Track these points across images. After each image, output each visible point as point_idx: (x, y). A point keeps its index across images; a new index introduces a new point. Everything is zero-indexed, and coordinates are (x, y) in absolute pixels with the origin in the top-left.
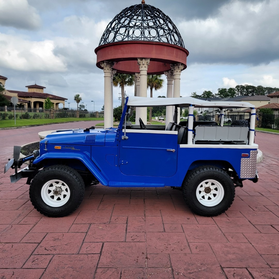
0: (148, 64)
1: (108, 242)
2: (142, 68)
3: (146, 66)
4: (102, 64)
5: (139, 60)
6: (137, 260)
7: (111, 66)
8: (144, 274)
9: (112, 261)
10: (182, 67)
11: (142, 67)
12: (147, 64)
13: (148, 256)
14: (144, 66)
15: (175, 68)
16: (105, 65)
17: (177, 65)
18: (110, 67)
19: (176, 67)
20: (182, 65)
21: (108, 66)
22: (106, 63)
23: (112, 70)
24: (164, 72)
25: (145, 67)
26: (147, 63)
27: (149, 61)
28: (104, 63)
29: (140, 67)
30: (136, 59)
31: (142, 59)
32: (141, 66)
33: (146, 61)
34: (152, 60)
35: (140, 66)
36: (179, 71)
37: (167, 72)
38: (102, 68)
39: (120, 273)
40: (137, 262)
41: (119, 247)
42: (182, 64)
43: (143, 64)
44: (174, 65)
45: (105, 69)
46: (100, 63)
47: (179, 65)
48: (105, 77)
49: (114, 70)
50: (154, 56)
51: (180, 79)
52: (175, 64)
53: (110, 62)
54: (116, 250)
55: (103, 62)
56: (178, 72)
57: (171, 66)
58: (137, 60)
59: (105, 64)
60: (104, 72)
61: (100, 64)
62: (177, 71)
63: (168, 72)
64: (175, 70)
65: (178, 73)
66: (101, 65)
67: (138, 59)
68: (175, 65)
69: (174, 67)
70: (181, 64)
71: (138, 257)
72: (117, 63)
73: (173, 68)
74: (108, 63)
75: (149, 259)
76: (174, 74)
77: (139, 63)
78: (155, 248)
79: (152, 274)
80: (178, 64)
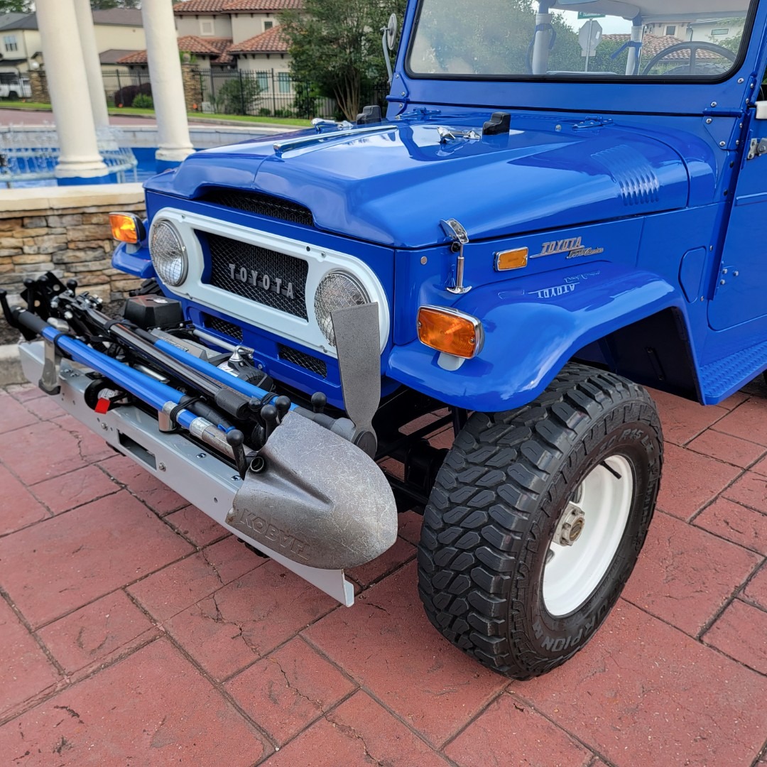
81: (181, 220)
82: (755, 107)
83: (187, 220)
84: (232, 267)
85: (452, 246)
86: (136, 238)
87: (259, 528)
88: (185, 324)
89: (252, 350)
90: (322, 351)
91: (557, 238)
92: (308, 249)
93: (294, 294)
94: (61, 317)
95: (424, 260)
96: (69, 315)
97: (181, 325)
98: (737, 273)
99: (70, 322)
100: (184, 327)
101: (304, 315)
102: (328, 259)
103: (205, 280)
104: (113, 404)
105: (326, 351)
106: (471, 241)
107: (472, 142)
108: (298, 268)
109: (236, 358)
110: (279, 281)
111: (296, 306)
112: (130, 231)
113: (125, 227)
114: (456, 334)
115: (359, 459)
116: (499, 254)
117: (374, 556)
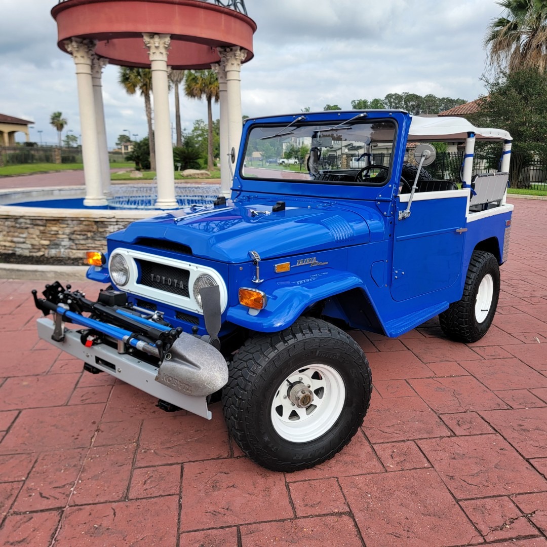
0: (166, 46)
1: (30, 408)
2: (155, 55)
3: (163, 51)
4: (68, 44)
5: (146, 39)
6: (78, 435)
7: (90, 50)
8: (81, 458)
9: (26, 443)
10: (242, 56)
11: (154, 53)
12: (166, 48)
13: (102, 427)
14: (158, 52)
15: (228, 58)
16: (75, 48)
17: (231, 50)
18: (87, 52)
19: (229, 55)
20: (243, 51)
21: (81, 49)
22: (76, 42)
23: (98, 59)
24: (212, 65)
25: (162, 53)
26: (165, 44)
27: (167, 40)
28: (71, 42)
29: (151, 53)
30: (139, 35)
31: (152, 35)
32: (153, 50)
33: (162, 41)
34: (173, 37)
35: (149, 51)
36: (235, 63)
37: (217, 65)
38: (71, 53)
39: (33, 462)
40: (77, 439)
41: (51, 416)
42: (242, 48)
43: (157, 47)
44: (225, 51)
45: (76, 57)
46: (65, 42)
47: (236, 50)
48: (79, 75)
49: (102, 59)
50: (178, 31)
51: (240, 81)
52: (227, 47)
53: (85, 41)
54: (42, 422)
55: (69, 39)
56: (235, 65)
57: (221, 52)
58: (142, 37)
59: (74, 44)
60: (76, 64)
61: (64, 44)
62: (233, 64)
63: (219, 65)
64: (227, 60)
65: (235, 67)
66: (66, 47)
67: (143, 34)
68: (228, 49)
69: (226, 55)
70: (239, 48)
71: (81, 430)
72: (108, 42)
73: (224, 57)
74: (81, 42)
75: (102, 432)
76: (226, 70)
77: (148, 45)
78: (120, 411)
79: (95, 457)
80: (234, 48)
81: (126, 253)
82: (399, 197)
83: (130, 254)
84: (152, 275)
85: (254, 262)
86: (101, 263)
87: (169, 381)
88: (129, 303)
89: (163, 313)
90: (197, 312)
91: (303, 258)
92: (190, 265)
93: (184, 287)
94: (65, 302)
95: (241, 268)
96: (69, 301)
97: (127, 304)
98: (403, 273)
99: (70, 305)
100: (128, 305)
101: (187, 295)
102: (199, 269)
103: (139, 282)
104: (94, 343)
105: (199, 312)
106: (261, 260)
107: (267, 215)
108: (186, 274)
109: (155, 317)
110: (176, 281)
111: (185, 292)
112: (98, 260)
113: (95, 258)
114: (255, 300)
115: (212, 350)
116: (276, 265)
117: (219, 389)
